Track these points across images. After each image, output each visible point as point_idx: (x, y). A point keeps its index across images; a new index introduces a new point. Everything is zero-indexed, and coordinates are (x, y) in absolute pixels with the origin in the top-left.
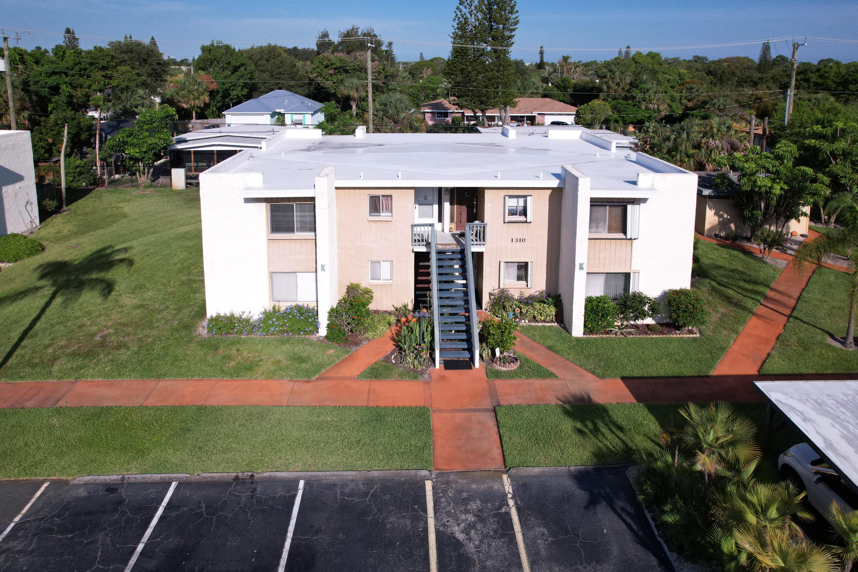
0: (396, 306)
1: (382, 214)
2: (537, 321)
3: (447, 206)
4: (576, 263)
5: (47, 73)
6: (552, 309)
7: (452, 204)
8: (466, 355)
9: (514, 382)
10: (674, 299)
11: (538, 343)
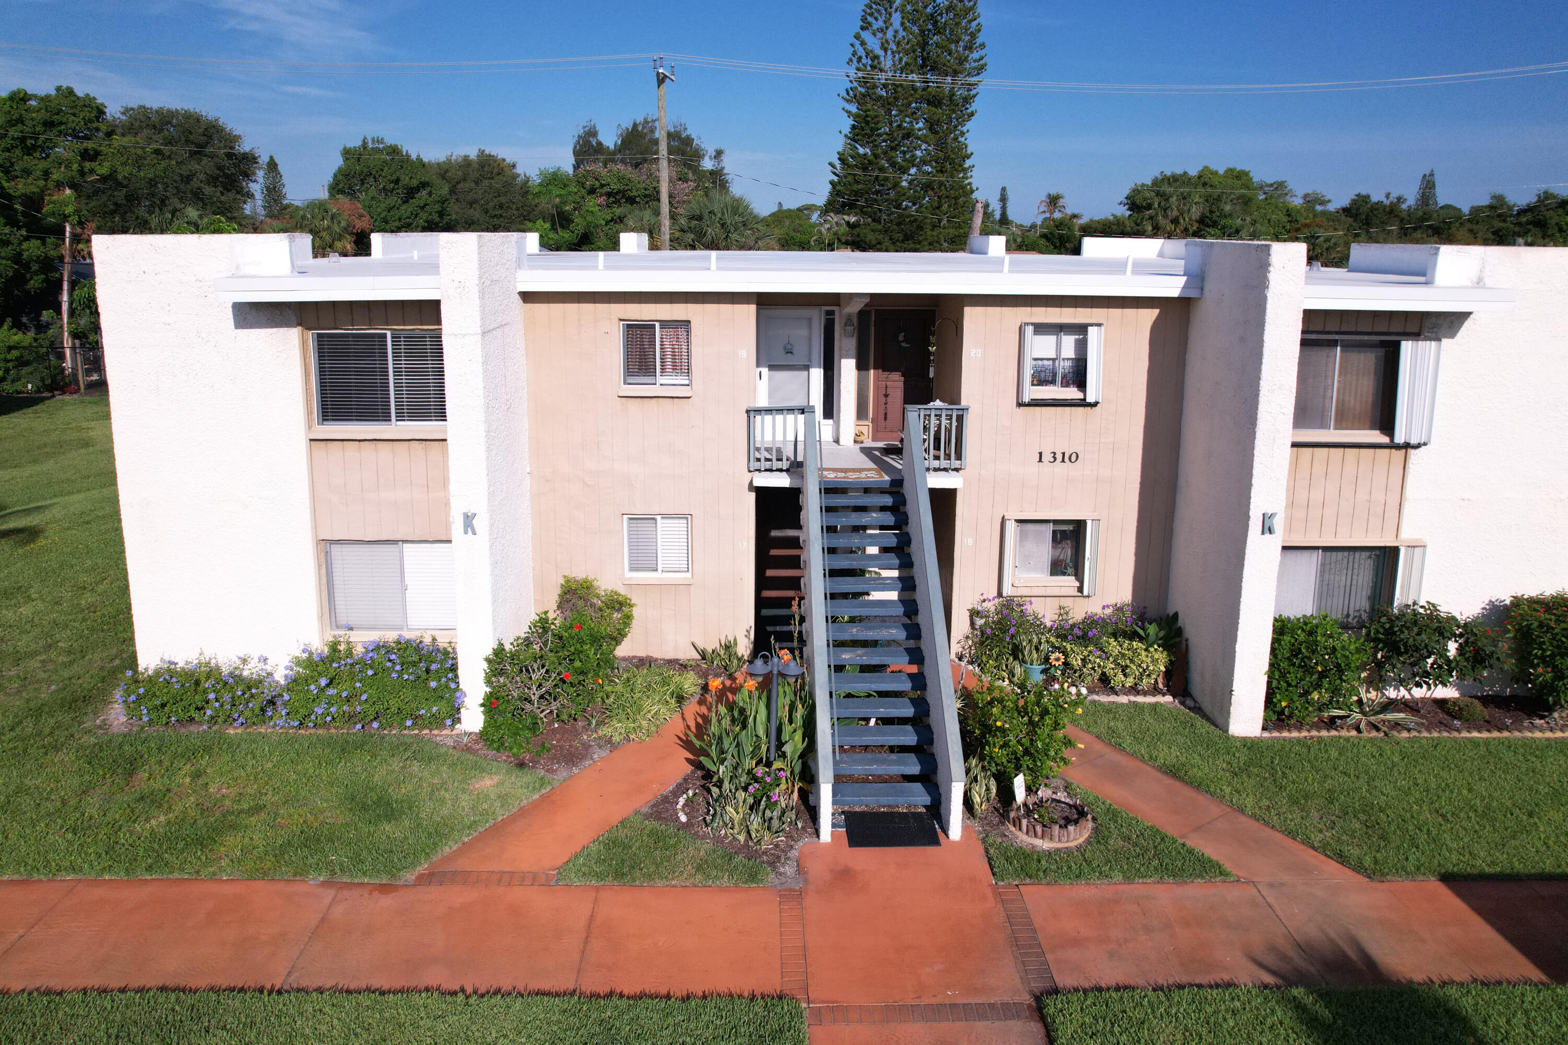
0: (701, 646)
1: (661, 380)
2: (1113, 691)
3: (848, 368)
4: (1252, 512)
6: (1156, 656)
7: (862, 366)
8: (918, 798)
11: (1132, 755)
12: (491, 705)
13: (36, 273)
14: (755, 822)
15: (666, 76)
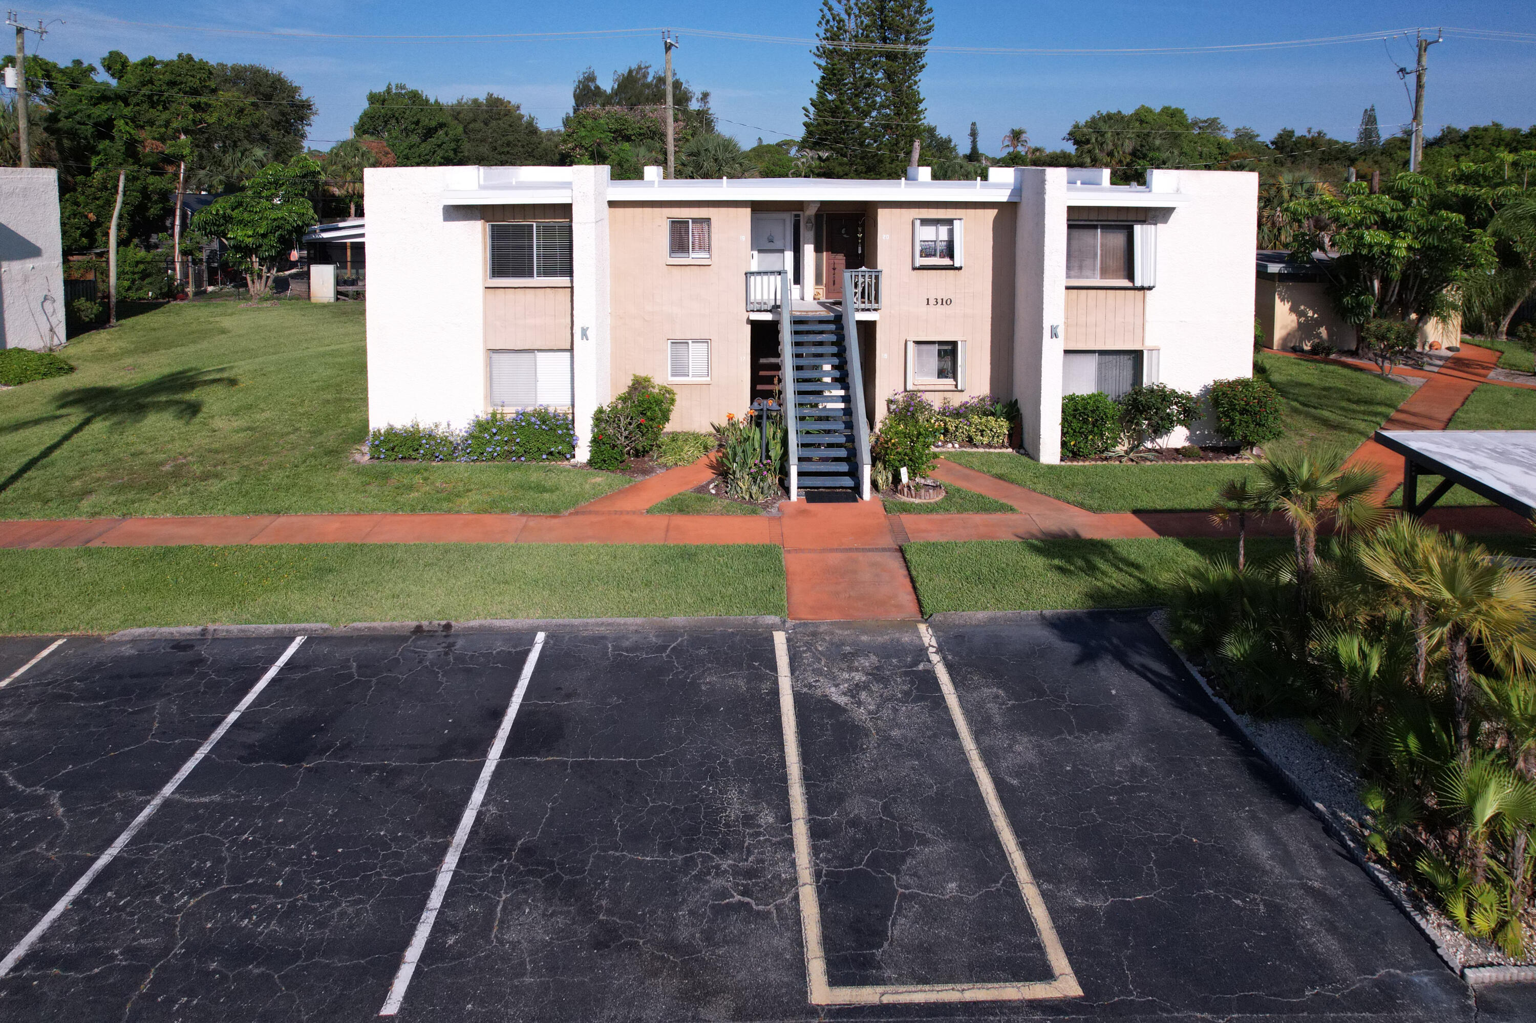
0: (716, 424)
1: (692, 255)
2: (976, 446)
3: (809, 250)
4: (1044, 326)
5: (92, 97)
6: (1002, 423)
7: (818, 250)
8: (848, 482)
9: (934, 516)
10: (1223, 394)
11: (978, 471)
12: (596, 441)
13: (156, 202)
14: (754, 489)
15: (672, 45)
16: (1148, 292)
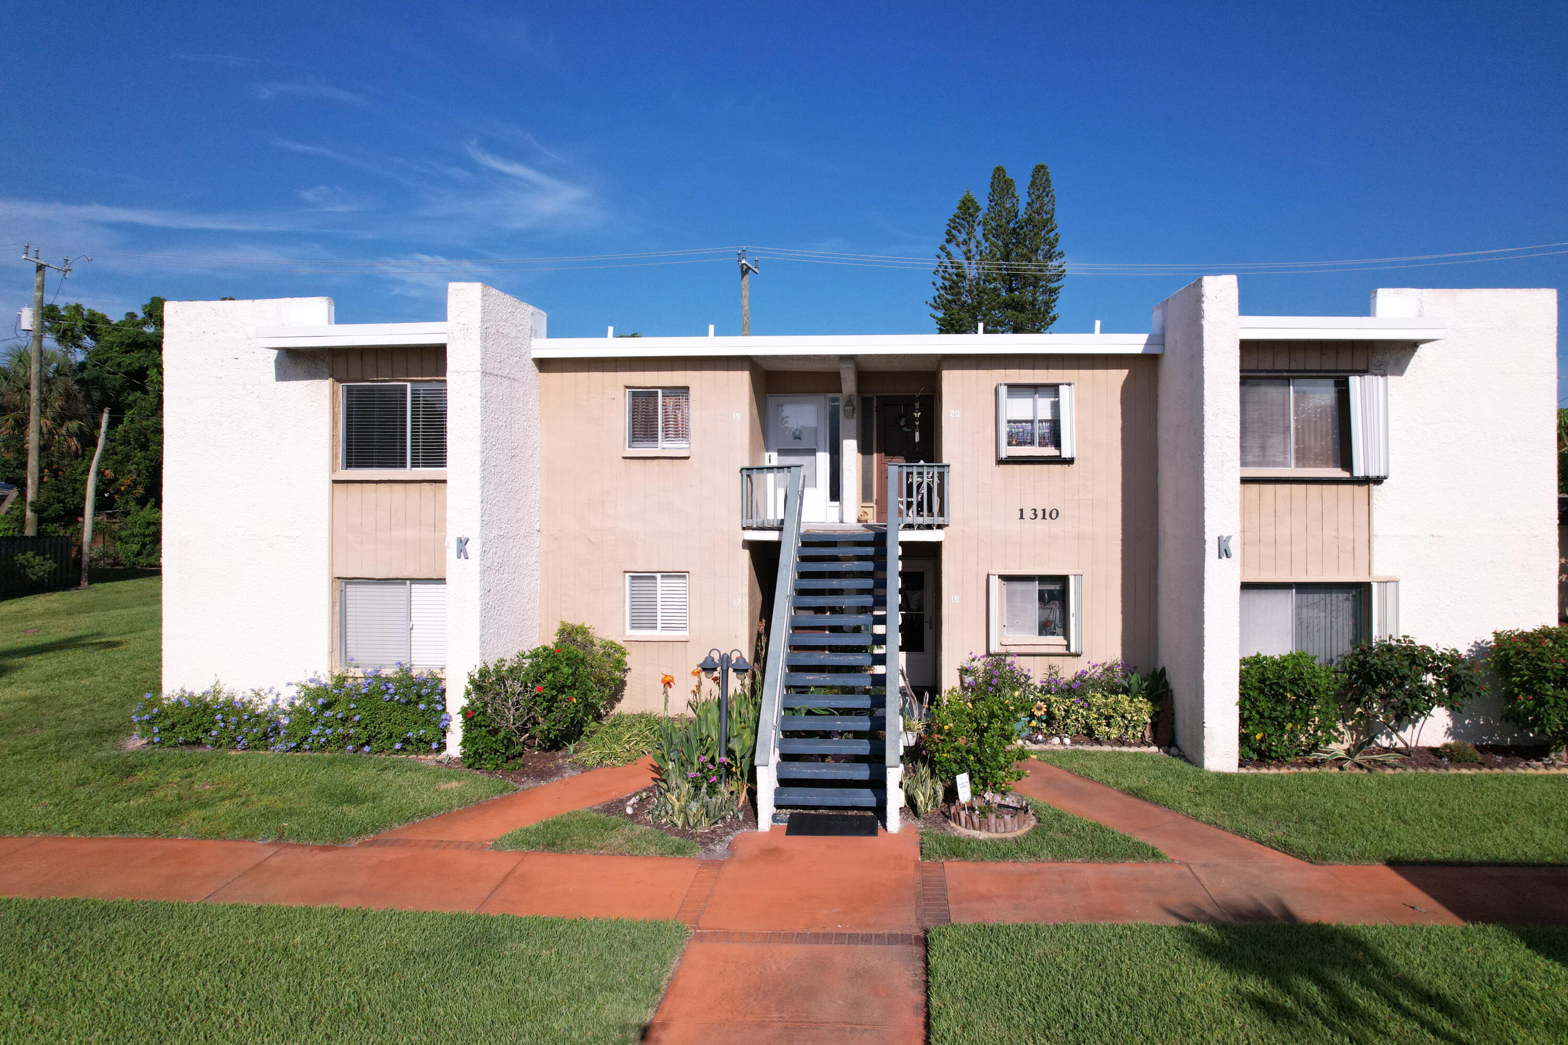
1: (663, 443)
2: (1098, 742)
3: (850, 447)
4: (1207, 537)
6: (1140, 705)
7: (865, 449)
8: (866, 797)
9: (1008, 866)
10: (1518, 653)
11: (1100, 782)
12: (467, 715)
14: (694, 808)
15: (749, 268)
16: (1375, 488)
